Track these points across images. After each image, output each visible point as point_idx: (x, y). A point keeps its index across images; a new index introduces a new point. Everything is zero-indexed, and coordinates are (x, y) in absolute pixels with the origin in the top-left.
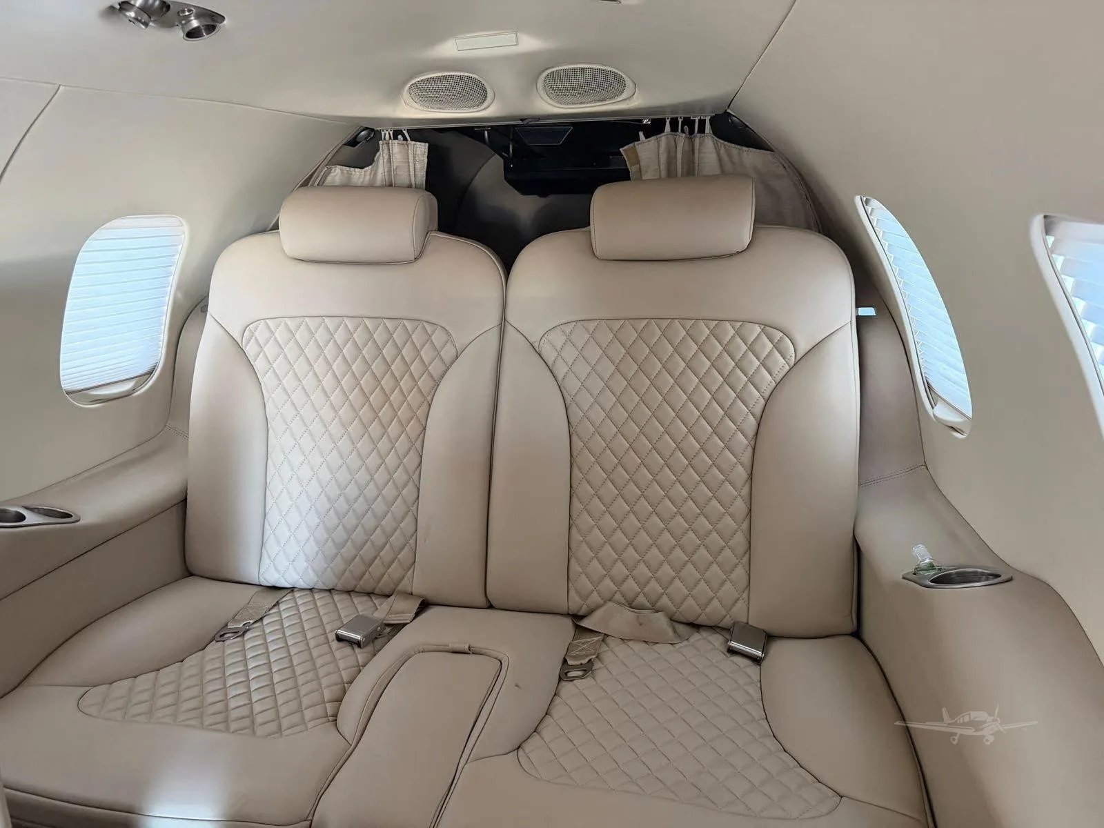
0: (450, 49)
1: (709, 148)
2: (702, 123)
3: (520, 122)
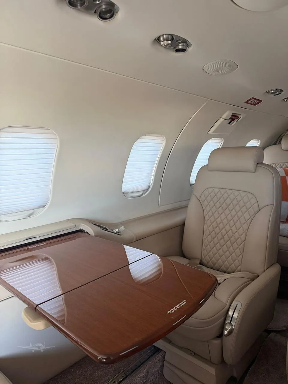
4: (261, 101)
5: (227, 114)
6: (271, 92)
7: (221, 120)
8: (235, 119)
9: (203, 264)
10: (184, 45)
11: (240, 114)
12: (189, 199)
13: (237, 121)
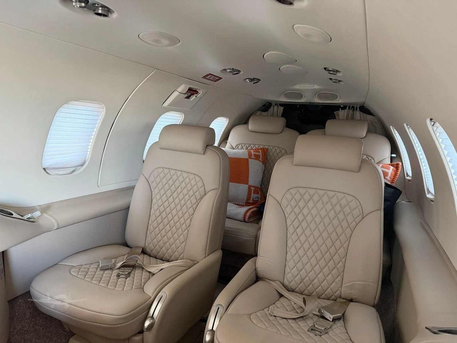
0: (297, 87)
1: (358, 114)
2: (357, 108)
3: (309, 104)
4: (220, 78)
5: (183, 88)
6: (228, 70)
7: (176, 94)
8: (194, 94)
9: (147, 253)
10: (104, 10)
11: (200, 90)
12: (138, 179)
13: (196, 96)
